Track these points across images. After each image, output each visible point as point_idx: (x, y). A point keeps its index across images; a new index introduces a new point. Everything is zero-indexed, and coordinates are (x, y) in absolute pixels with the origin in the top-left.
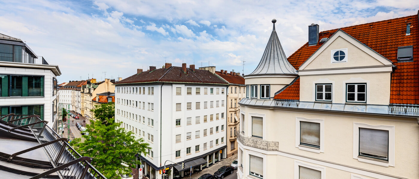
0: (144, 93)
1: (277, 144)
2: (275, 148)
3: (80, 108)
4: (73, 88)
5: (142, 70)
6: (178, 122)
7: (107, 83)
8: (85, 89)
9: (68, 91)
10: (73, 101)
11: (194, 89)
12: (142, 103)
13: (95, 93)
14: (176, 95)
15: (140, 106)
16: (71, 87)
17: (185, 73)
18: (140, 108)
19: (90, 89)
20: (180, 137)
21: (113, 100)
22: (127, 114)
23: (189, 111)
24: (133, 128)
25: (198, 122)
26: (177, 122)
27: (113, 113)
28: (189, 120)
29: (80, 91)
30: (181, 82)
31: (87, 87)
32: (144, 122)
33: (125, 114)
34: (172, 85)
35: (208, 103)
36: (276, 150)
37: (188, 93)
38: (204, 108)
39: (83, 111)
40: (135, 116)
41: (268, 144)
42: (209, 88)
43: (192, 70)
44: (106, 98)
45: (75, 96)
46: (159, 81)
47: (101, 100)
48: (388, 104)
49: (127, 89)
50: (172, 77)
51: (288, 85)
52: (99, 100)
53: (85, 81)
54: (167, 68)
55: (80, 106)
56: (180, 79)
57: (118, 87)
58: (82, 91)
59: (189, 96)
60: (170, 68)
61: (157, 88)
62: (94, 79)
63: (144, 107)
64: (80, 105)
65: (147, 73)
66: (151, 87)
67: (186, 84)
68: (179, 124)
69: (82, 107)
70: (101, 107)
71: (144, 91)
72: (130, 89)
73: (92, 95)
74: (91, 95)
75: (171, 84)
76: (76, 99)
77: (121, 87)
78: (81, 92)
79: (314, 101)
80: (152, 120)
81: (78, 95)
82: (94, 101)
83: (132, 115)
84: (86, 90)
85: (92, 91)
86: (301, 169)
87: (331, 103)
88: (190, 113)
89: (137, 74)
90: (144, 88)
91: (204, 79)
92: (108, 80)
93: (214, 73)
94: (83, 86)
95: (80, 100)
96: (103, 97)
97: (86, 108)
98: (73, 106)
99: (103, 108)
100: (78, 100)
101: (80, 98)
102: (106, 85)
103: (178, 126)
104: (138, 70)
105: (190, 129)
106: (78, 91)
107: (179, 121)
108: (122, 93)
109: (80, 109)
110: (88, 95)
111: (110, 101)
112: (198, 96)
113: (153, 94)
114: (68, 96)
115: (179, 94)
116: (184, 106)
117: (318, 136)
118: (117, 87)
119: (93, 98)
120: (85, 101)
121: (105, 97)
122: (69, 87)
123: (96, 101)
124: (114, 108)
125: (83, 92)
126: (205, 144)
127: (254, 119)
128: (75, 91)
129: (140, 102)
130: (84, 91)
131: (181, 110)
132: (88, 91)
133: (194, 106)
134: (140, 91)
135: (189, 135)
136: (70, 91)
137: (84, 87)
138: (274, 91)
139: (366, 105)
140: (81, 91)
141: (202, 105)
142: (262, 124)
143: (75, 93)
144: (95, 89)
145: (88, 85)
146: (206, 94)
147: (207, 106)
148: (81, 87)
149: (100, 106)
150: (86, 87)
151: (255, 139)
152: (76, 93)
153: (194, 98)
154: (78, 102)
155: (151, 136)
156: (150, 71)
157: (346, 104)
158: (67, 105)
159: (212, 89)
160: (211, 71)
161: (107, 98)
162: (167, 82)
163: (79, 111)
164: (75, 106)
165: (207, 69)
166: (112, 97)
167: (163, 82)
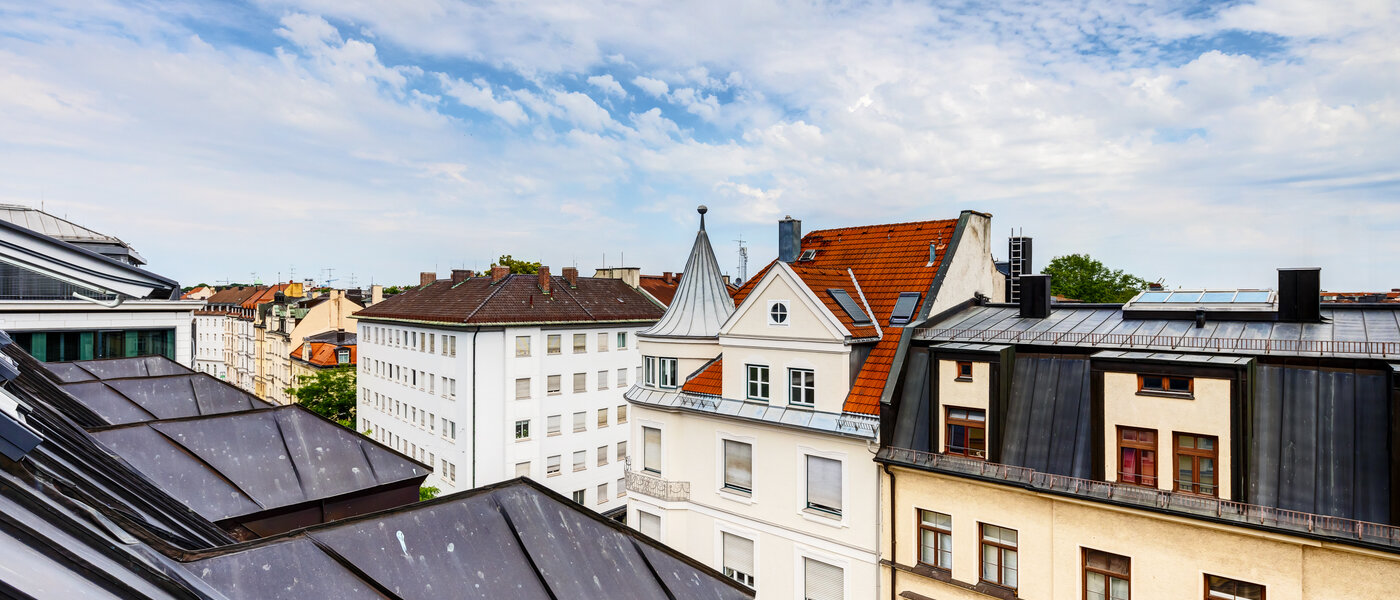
0: (432, 350)
1: (685, 486)
2: (682, 495)
3: (253, 374)
4: (230, 309)
5: (434, 276)
6: (522, 429)
7: (337, 301)
8: (268, 320)
9: (212, 318)
10: (230, 352)
11: (567, 337)
12: (427, 377)
13: (299, 334)
14: (517, 356)
15: (423, 384)
16: (224, 308)
17: (546, 292)
18: (422, 390)
19: (282, 321)
20: (529, 468)
21: (353, 356)
22: (390, 405)
23: (555, 398)
24: (406, 445)
25: (580, 428)
26: (518, 428)
27: (350, 398)
28: (554, 422)
29: (252, 320)
30: (530, 323)
31: (274, 314)
32: (432, 428)
33: (384, 405)
34: (504, 331)
35: (609, 373)
36: (685, 500)
37: (550, 350)
38: (599, 389)
39: (262, 385)
40: (410, 410)
41: (667, 485)
42: (613, 333)
43: (569, 284)
44: (332, 350)
45: (235, 338)
46: (468, 322)
47: (318, 357)
48: (841, 412)
49: (390, 333)
50: (506, 307)
51: (714, 360)
52: (311, 355)
53: (267, 289)
54: (496, 281)
55: (251, 369)
56: (529, 313)
57: (367, 325)
58: (258, 321)
59: (554, 357)
60: (505, 279)
61: (464, 340)
62: (297, 284)
63: (432, 386)
64: (253, 366)
65: (446, 285)
66: (449, 334)
67: (544, 327)
68: (526, 435)
69: (258, 373)
70: (316, 381)
71: (432, 342)
72: (398, 334)
73: (289, 340)
74: (287, 339)
75: (503, 329)
76: (238, 345)
77: (373, 327)
78: (255, 326)
79: (744, 398)
80: (453, 424)
81: (245, 332)
82: (295, 357)
83: (402, 407)
84: (272, 323)
85: (290, 327)
86: (727, 538)
87: (767, 405)
88: (555, 404)
89: (419, 287)
90: (432, 336)
91: (599, 307)
92: (339, 292)
93: (635, 283)
94: (261, 306)
95: (251, 351)
96: (323, 348)
97: (271, 378)
98: (230, 368)
99: (322, 383)
100: (245, 349)
101: (251, 344)
102: (334, 307)
103: (523, 438)
104: (422, 274)
105: (555, 445)
106: (245, 322)
107: (526, 427)
108: (377, 343)
109: (253, 379)
110: (279, 339)
111: (343, 359)
112: (580, 356)
113: (453, 353)
114: (212, 336)
115: (524, 353)
116: (538, 386)
117: (749, 469)
118: (362, 324)
119: (292, 348)
120: (269, 357)
121: (329, 348)
122: (216, 308)
123: (301, 360)
124: (355, 382)
125: (262, 327)
126: (602, 487)
127: (647, 431)
128: (236, 322)
129: (423, 373)
130: (264, 323)
131: (529, 397)
132: (276, 326)
133: (567, 383)
134: (423, 343)
135: (554, 462)
136: (219, 319)
137: (266, 313)
138: (685, 372)
139: (813, 412)
140: (256, 322)
141: (592, 382)
142: (660, 443)
143: (235, 328)
144: (298, 321)
145: (277, 306)
146: (603, 349)
147: (606, 383)
148: (254, 308)
149: (313, 378)
150: (270, 314)
151: (648, 475)
152: (240, 326)
153: (567, 363)
154: (245, 357)
155: (448, 467)
156: (454, 283)
157: (787, 408)
158: (209, 363)
159: (623, 336)
160: (628, 281)
161: (336, 352)
162: (489, 324)
163: (247, 384)
164: (236, 369)
165: (616, 275)
166: (350, 349)
167: (478, 324)
